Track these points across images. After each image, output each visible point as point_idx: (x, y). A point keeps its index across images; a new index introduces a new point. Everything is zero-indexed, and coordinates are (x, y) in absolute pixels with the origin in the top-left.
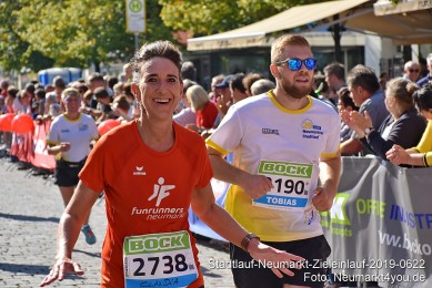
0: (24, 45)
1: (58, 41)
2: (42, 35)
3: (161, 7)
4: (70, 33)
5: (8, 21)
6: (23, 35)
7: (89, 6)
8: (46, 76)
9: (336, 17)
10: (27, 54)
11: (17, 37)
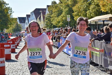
0: (52, 24)
1: (57, 23)
2: (55, 22)
3: (74, 17)
4: (59, 22)
5: (49, 20)
6: (52, 23)
7: (62, 17)
8: (55, 29)
10: (52, 26)
11: (51, 23)
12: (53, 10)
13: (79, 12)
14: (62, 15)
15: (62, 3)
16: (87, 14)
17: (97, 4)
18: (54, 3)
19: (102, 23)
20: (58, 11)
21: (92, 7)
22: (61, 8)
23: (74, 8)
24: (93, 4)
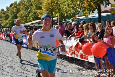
2: (3, 24)
4: (7, 24)
7: (9, 21)
9: (39, 22)
12: (2, 16)
13: (22, 17)
14: (9, 19)
15: (9, 10)
16: (28, 19)
17: (34, 13)
18: (3, 10)
19: (38, 25)
20: (6, 16)
21: (31, 14)
22: (8, 14)
23: (18, 15)
24: (32, 12)
